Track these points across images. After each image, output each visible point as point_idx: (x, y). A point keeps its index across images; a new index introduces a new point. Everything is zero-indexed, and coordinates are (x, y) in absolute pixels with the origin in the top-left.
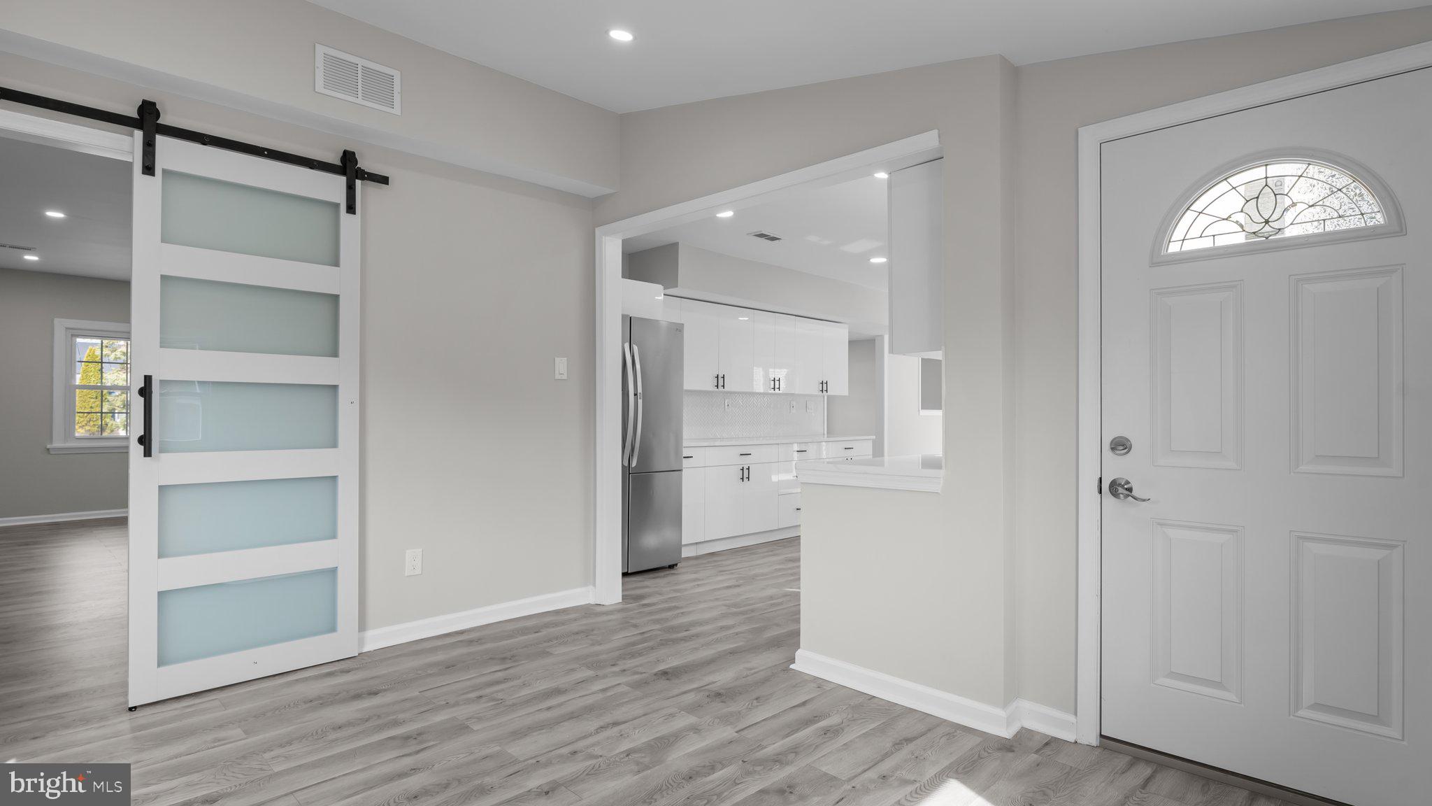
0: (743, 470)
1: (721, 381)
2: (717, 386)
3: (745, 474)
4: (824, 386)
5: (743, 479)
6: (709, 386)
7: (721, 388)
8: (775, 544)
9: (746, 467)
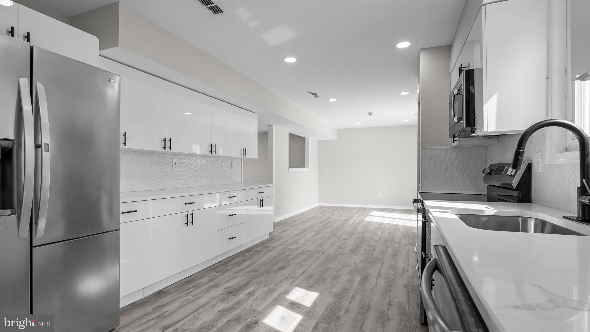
0: (187, 216)
1: (168, 144)
2: (165, 148)
3: (190, 219)
4: (244, 152)
5: (187, 224)
6: (158, 147)
7: (168, 150)
8: (213, 269)
9: (190, 213)
